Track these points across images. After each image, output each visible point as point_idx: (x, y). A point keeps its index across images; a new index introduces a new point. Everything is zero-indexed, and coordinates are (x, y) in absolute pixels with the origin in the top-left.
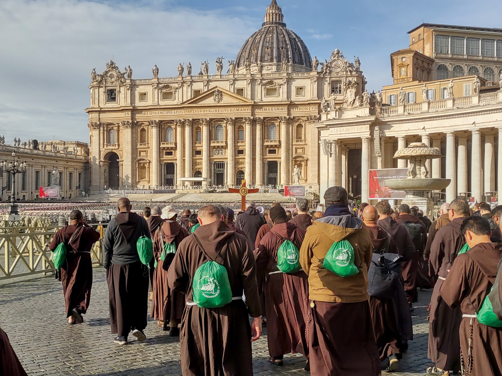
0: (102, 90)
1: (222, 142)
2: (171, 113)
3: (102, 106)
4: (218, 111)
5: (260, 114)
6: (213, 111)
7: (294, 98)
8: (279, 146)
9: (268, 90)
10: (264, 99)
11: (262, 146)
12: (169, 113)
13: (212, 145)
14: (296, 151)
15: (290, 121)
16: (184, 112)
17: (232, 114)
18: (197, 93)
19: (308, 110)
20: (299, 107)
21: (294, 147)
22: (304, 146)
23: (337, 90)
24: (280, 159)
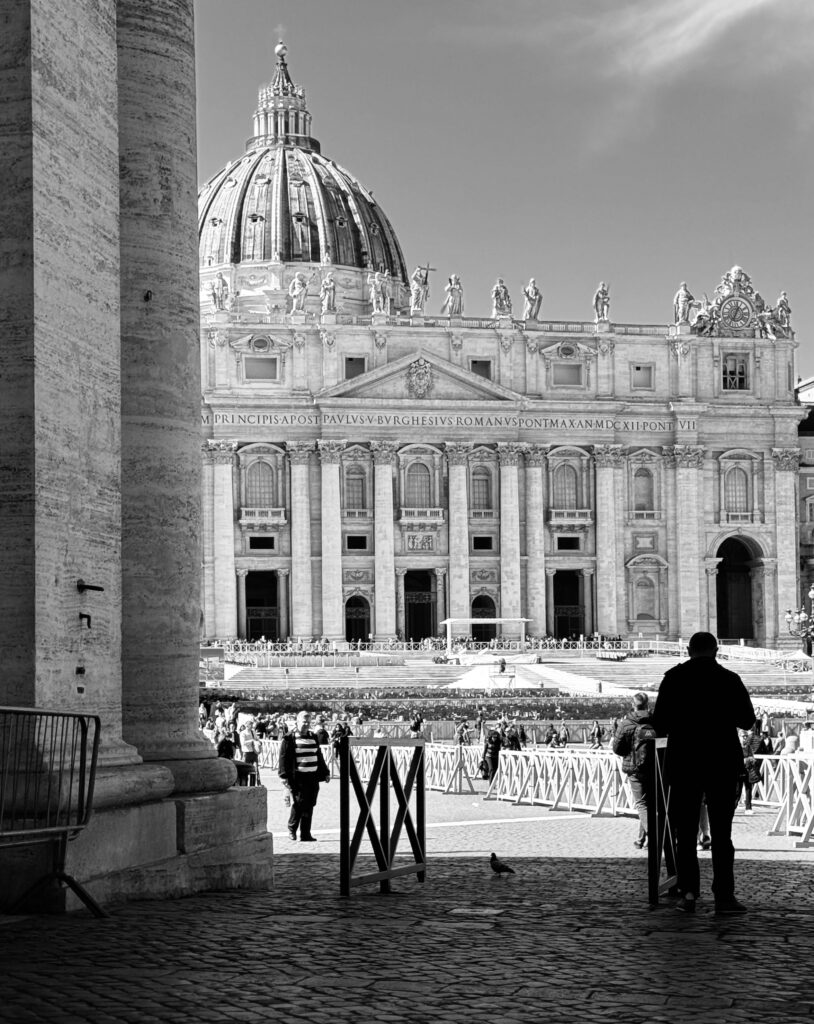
2: (273, 420)
4: (420, 421)
5: (540, 435)
6: (406, 420)
7: (623, 393)
8: (589, 530)
10: (549, 394)
11: (547, 525)
12: (268, 422)
13: (406, 521)
14: (635, 542)
15: (619, 458)
16: (314, 419)
17: (463, 431)
18: (355, 366)
19: (667, 430)
20: (642, 420)
21: (629, 535)
22: (656, 529)
23: (735, 379)
24: (595, 565)
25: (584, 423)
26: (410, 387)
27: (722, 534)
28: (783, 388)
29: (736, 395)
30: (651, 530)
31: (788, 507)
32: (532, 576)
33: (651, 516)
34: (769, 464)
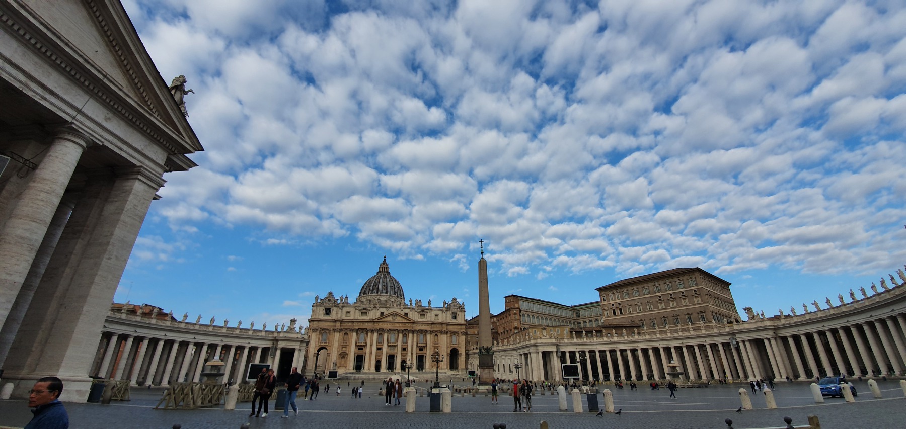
0: (322, 308)
1: (395, 343)
2: (365, 324)
3: (320, 317)
4: (393, 325)
5: (417, 328)
6: (390, 325)
7: (433, 320)
8: (425, 347)
9: (421, 315)
10: (419, 320)
11: (417, 345)
13: (389, 344)
14: (434, 349)
15: (431, 332)
16: (374, 324)
17: (402, 327)
18: (382, 314)
19: (441, 327)
20: (436, 325)
21: (433, 347)
23: (454, 317)
24: (426, 353)
25: (425, 326)
26: (392, 318)
27: (451, 347)
28: (463, 319)
29: (454, 321)
30: (437, 347)
31: (464, 343)
32: (413, 356)
33: (437, 344)
34: (460, 334)
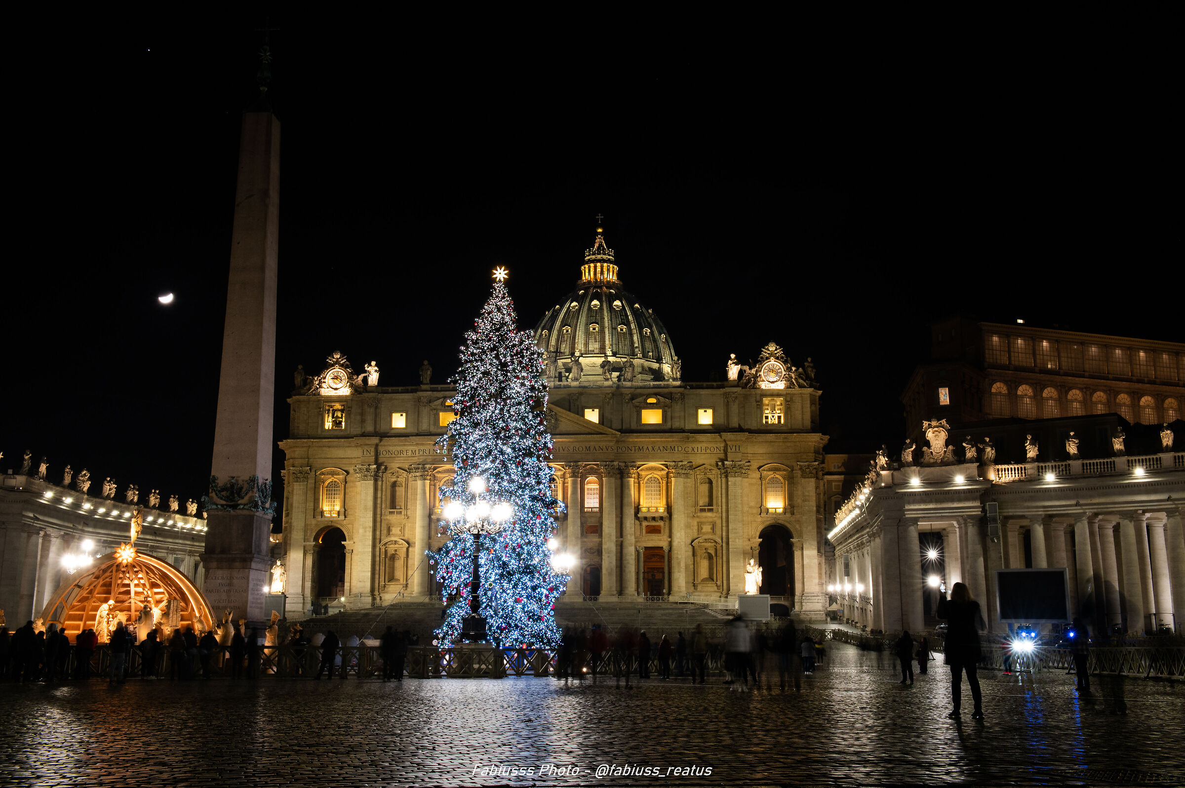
0: (316, 407)
3: (314, 435)
5: (631, 457)
8: (667, 519)
11: (635, 517)
14: (699, 528)
15: (687, 471)
17: (577, 455)
19: (722, 452)
20: (704, 445)
21: (695, 523)
22: (715, 519)
23: (774, 416)
24: (670, 544)
25: (662, 448)
27: (763, 522)
28: (807, 421)
29: (774, 427)
30: (710, 520)
31: (811, 503)
32: (625, 551)
33: (711, 510)
34: (797, 473)
